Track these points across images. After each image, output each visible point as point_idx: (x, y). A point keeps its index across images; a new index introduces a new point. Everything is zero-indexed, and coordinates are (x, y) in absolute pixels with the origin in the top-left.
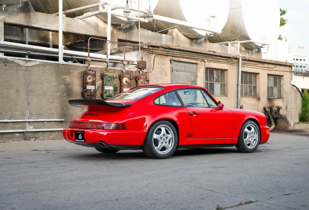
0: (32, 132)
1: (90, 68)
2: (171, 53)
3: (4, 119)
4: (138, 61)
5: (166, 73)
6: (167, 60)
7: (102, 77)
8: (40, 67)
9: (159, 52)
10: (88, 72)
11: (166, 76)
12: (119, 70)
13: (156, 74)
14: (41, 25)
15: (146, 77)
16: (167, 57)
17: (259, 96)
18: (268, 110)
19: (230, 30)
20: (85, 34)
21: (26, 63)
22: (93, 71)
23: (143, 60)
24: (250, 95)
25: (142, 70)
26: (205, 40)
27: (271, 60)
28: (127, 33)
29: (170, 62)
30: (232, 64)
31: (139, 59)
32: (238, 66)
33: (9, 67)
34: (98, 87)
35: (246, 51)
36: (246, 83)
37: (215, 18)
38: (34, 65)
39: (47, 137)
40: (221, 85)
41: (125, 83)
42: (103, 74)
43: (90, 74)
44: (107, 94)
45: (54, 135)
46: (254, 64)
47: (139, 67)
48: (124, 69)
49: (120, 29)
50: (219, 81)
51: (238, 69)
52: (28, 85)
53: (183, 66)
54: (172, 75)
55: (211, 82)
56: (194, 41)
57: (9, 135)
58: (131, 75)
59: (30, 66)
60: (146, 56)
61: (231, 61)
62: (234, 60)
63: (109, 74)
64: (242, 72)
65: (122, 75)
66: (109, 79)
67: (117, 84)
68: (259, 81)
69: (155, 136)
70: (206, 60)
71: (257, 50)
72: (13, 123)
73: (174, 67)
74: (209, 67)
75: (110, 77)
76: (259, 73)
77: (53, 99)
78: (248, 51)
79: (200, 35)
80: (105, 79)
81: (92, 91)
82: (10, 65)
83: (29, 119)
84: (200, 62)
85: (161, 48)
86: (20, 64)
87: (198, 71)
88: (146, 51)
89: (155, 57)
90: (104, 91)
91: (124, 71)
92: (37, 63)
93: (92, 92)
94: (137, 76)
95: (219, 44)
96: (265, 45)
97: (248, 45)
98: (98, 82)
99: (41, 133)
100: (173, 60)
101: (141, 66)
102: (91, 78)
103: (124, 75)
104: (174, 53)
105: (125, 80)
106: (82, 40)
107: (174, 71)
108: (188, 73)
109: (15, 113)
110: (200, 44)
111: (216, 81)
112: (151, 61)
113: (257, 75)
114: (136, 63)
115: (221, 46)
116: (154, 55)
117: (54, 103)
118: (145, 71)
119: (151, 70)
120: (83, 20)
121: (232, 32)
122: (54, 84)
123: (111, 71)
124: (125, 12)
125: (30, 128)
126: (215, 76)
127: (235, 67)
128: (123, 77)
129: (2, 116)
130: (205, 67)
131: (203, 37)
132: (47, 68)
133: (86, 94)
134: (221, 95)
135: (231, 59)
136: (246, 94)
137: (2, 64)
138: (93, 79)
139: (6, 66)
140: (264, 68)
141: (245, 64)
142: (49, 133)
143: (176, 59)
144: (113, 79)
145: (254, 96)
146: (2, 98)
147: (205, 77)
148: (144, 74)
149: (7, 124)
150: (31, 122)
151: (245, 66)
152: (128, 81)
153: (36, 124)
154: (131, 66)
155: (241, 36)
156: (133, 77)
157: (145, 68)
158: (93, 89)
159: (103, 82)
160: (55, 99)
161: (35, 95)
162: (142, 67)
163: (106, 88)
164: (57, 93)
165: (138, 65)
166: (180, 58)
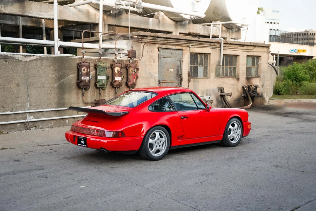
0: (32, 122)
1: (84, 59)
2: (158, 41)
3: (6, 111)
4: (129, 50)
5: (154, 60)
6: (155, 48)
7: (95, 68)
8: (38, 61)
9: (148, 41)
10: (83, 63)
11: (154, 62)
12: (110, 60)
13: (145, 61)
14: (36, 14)
15: (136, 65)
16: (155, 45)
17: (239, 76)
18: (247, 89)
19: (212, 11)
20: (77, 20)
21: (25, 58)
22: (87, 62)
23: (133, 49)
24: (231, 76)
25: (132, 58)
26: (189, 23)
27: (250, 43)
28: (116, 18)
29: (157, 49)
30: (215, 48)
31: (129, 49)
32: (220, 49)
33: (9, 63)
34: (92, 77)
35: (227, 30)
36: (227, 64)
37: (199, 2)
38: (32, 59)
39: (46, 125)
40: (204, 68)
41: (117, 72)
42: (96, 64)
43: (84, 66)
44: (101, 84)
45: (52, 123)
46: (235, 47)
47: (129, 57)
48: (116, 58)
49: (110, 15)
50: (202, 65)
51: (220, 52)
52: (27, 78)
53: (170, 53)
54: (159, 62)
55: (195, 66)
56: (179, 23)
57: (12, 126)
58: (122, 65)
59: (28, 61)
60: (136, 45)
61: (213, 45)
62: (216, 44)
63: (102, 65)
64: (223, 54)
65: (114, 64)
66: (102, 69)
67: (109, 73)
68: (239, 63)
69: (150, 141)
70: (191, 46)
71: (237, 30)
72: (14, 115)
73: (162, 54)
74: (193, 52)
75: (103, 68)
76: (239, 55)
77: (51, 91)
78: (228, 31)
79: (184, 18)
80: (98, 69)
81: (87, 81)
82: (10, 61)
83: (29, 110)
84: (185, 47)
85: (150, 37)
86: (19, 60)
87: (183, 56)
88: (136, 40)
89: (144, 45)
90: (98, 80)
91: (116, 61)
92: (35, 57)
93: (86, 83)
94: (127, 65)
95: (202, 25)
96: (244, 25)
97: (229, 25)
98: (92, 72)
99: (41, 122)
100: (160, 48)
101: (132, 54)
102: (86, 70)
103: (116, 65)
104: (162, 41)
105: (116, 69)
106: (73, 24)
107: (161, 58)
108: (175, 59)
109: (16, 105)
110: (184, 26)
111: (200, 65)
112: (140, 49)
113: (237, 57)
114: (127, 52)
115: (204, 27)
116: (143, 44)
117: (52, 94)
118: (134, 59)
119: (140, 58)
120: (75, 7)
121: (214, 13)
122: (51, 76)
123: (103, 61)
124: (116, 4)
125: (30, 119)
126: (199, 60)
127: (218, 51)
128: (115, 67)
129: (4, 108)
130: (190, 52)
131: (187, 20)
132: (45, 62)
133: (81, 85)
134: (204, 77)
135: (214, 43)
136: (226, 75)
137: (2, 60)
138: (87, 70)
139: (6, 62)
140: (243, 50)
141: (226, 47)
142: (48, 121)
143: (163, 46)
144: (105, 69)
145: (234, 76)
146: (3, 92)
147: (190, 62)
148: (134, 62)
149: (9, 116)
150: (31, 112)
151: (226, 49)
152: (119, 70)
153: (36, 115)
154: (122, 55)
155: (223, 17)
156: (124, 67)
157: (135, 57)
158: (87, 79)
159: (96, 72)
160: (53, 90)
161: (34, 88)
162: (132, 56)
163: (99, 78)
164: (55, 84)
165: (128, 54)
166: (167, 45)
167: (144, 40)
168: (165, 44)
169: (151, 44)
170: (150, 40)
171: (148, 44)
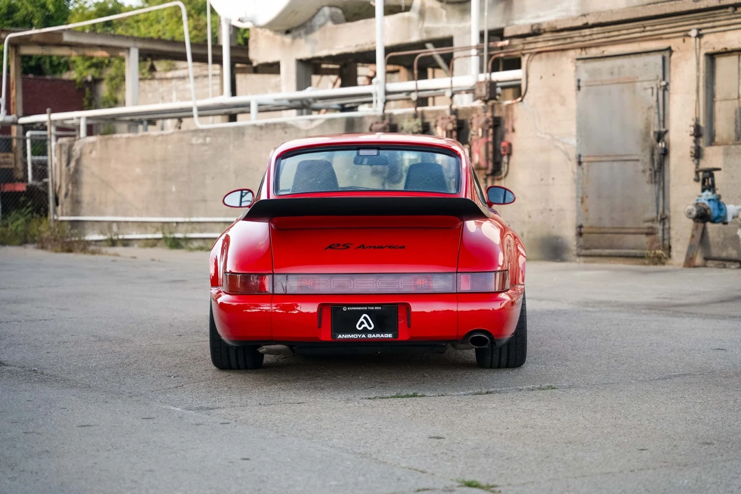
2: (576, 39)
4: (481, 81)
5: (562, 97)
6: (565, 62)
9: (541, 45)
11: (563, 104)
13: (535, 104)
16: (564, 53)
29: (573, 65)
48: (450, 106)
54: (578, 101)
59: (310, 129)
70: (694, 32)
86: (299, 128)
87: (671, 71)
88: (504, 52)
89: (529, 61)
94: (471, 119)
118: (506, 102)
119: (519, 97)
137: (281, 131)
166: (605, 45)
167: (532, 46)
168: (597, 46)
169: (552, 54)
170: (551, 43)
171: (544, 54)
